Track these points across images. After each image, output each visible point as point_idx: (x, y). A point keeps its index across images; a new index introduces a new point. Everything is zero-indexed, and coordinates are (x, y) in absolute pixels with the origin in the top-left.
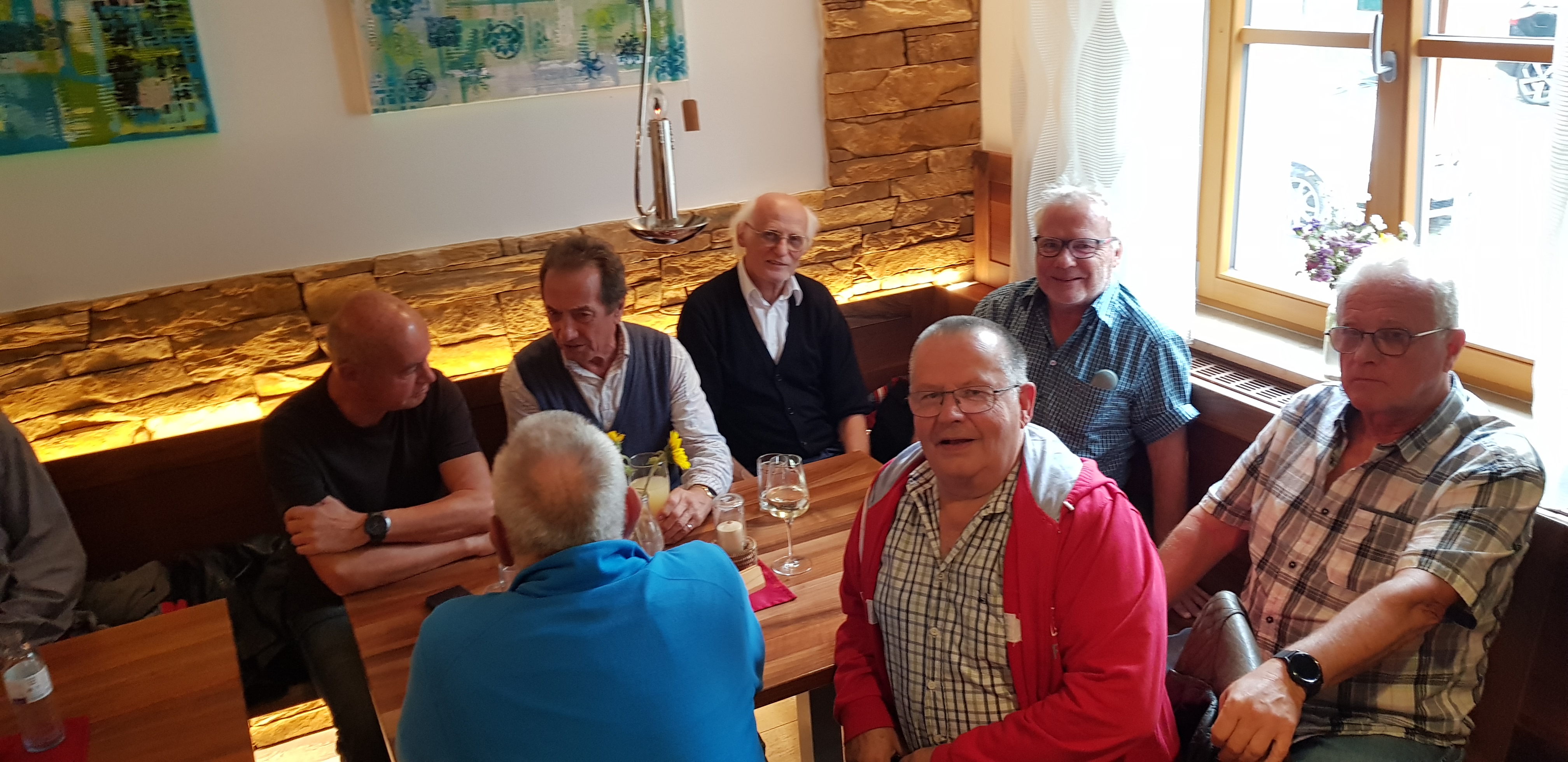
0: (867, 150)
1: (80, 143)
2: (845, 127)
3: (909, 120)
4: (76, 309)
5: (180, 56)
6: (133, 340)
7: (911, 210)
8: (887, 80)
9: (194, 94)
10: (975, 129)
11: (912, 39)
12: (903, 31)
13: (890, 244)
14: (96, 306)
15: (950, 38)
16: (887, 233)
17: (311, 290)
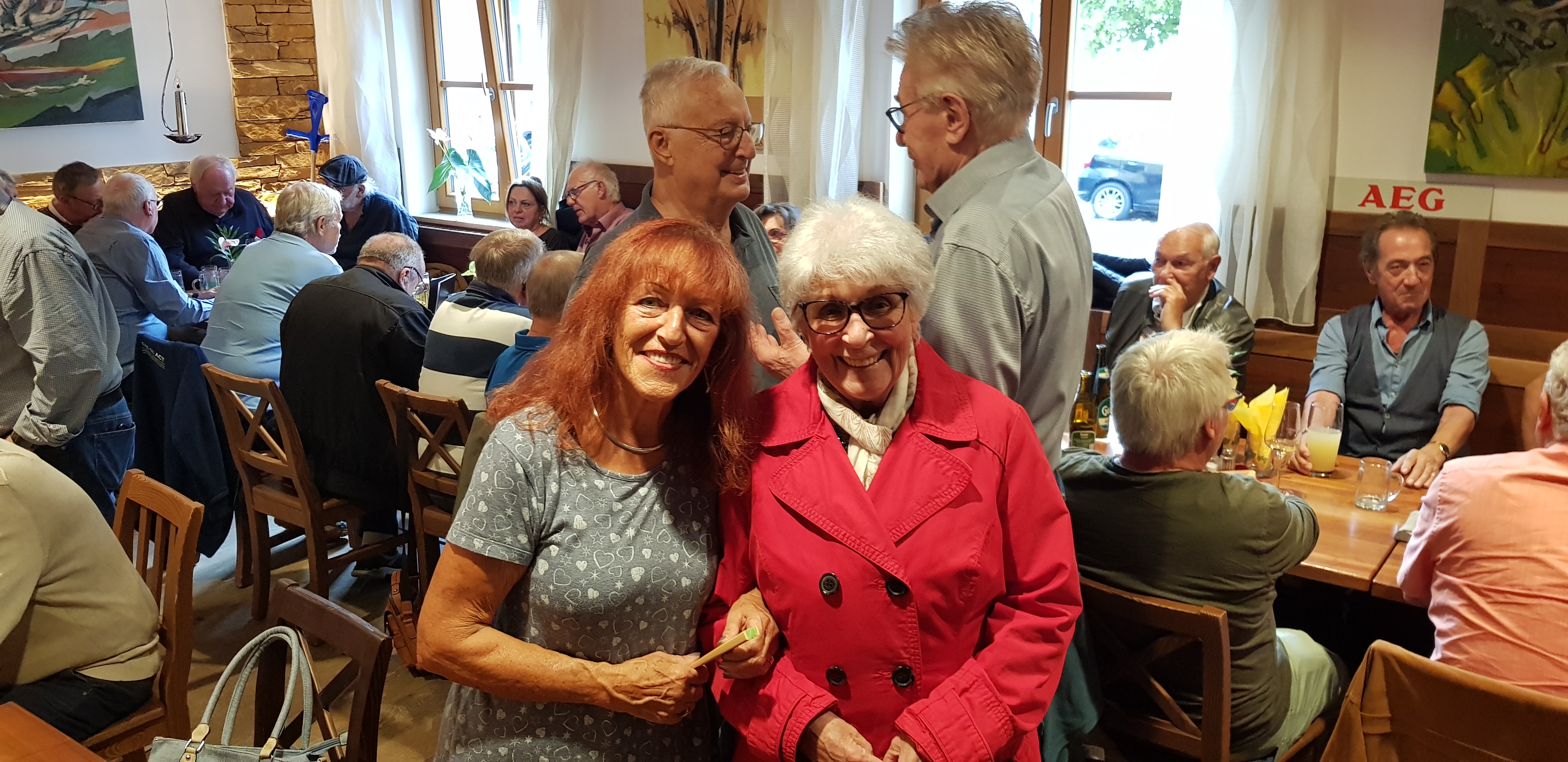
2: (247, 125)
3: (283, 124)
7: (288, 172)
8: (269, 102)
11: (281, 82)
12: (276, 77)
15: (302, 83)
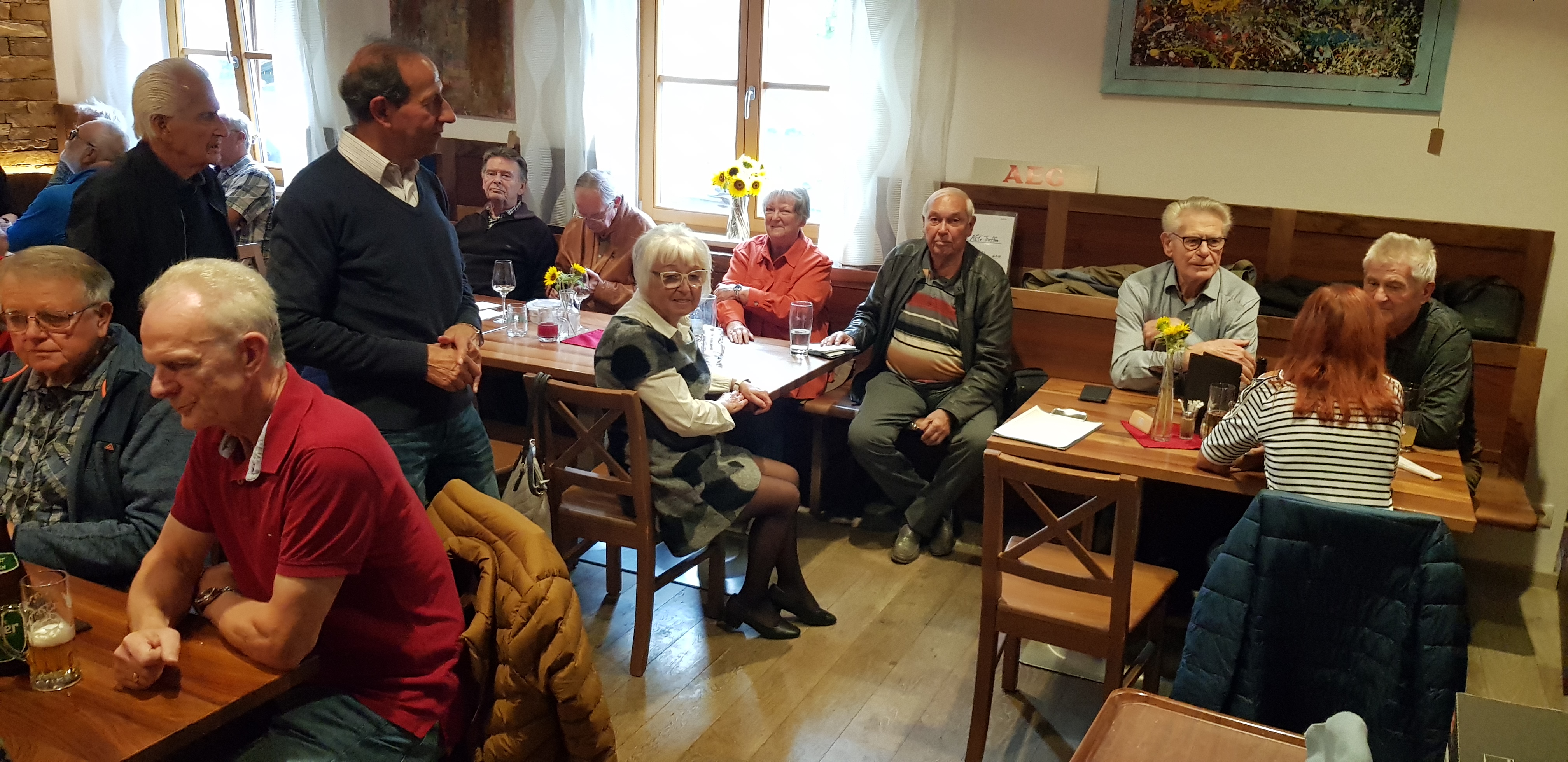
3: (13, 84)
7: (19, 132)
10: (53, 92)
11: (13, 42)
12: (8, 37)
13: (8, 149)
15: (33, 45)
16: (6, 142)
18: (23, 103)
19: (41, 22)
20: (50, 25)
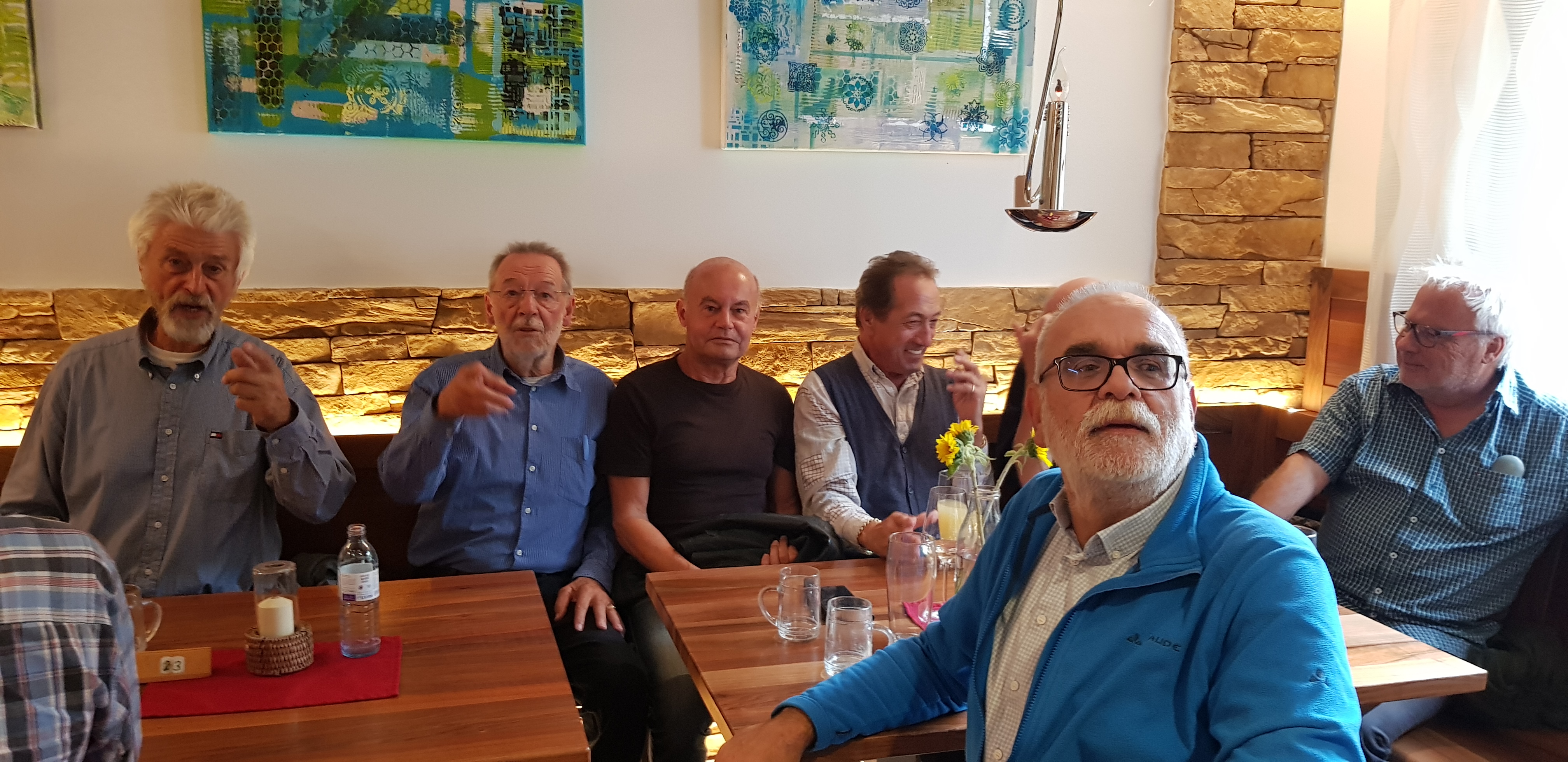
0: (1200, 251)
1: (465, 136)
2: (1180, 224)
3: (1248, 226)
4: (426, 293)
5: (567, 68)
6: (471, 332)
7: (1240, 321)
8: (1228, 180)
9: (571, 106)
10: (1316, 246)
11: (1260, 143)
12: (1251, 133)
13: (1214, 353)
14: (447, 294)
15: (1298, 148)
16: (1212, 341)
17: (641, 310)
18: (1257, 265)
19: (1317, 102)
20: (1332, 109)
